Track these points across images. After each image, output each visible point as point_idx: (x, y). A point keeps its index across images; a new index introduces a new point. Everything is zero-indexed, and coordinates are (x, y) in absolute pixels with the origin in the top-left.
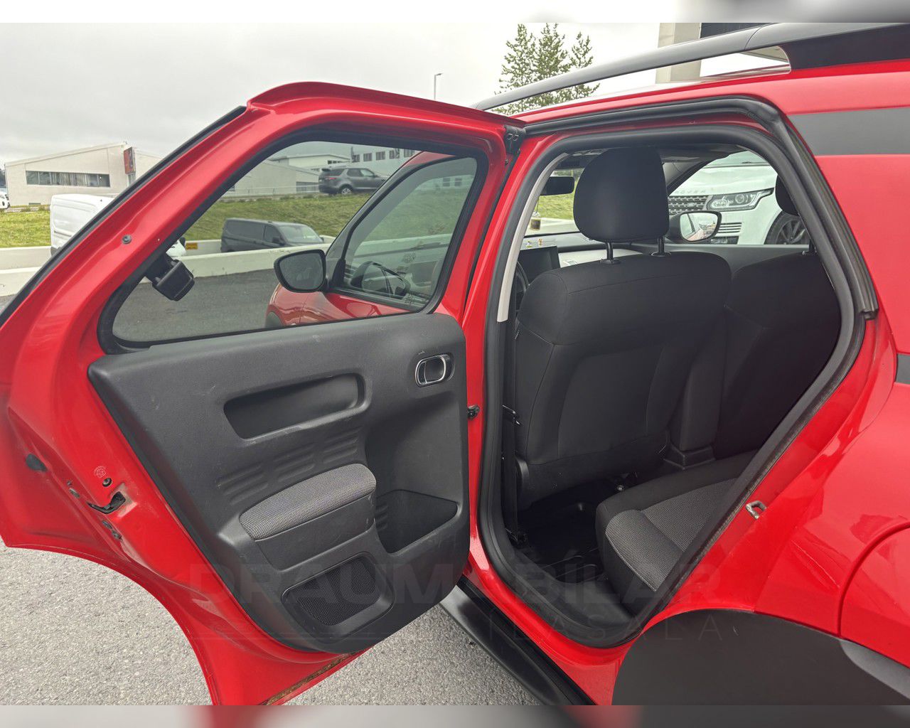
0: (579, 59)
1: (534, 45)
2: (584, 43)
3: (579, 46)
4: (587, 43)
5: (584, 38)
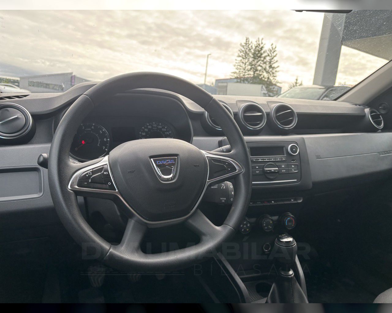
0: (271, 54)
1: (252, 46)
3: (271, 49)
5: (274, 46)
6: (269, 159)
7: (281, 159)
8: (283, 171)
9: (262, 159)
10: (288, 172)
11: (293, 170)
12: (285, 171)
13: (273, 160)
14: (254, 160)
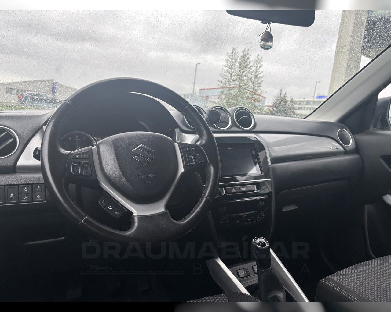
0: (257, 65)
1: (238, 56)
2: (260, 58)
3: (257, 59)
4: (261, 59)
5: (260, 57)
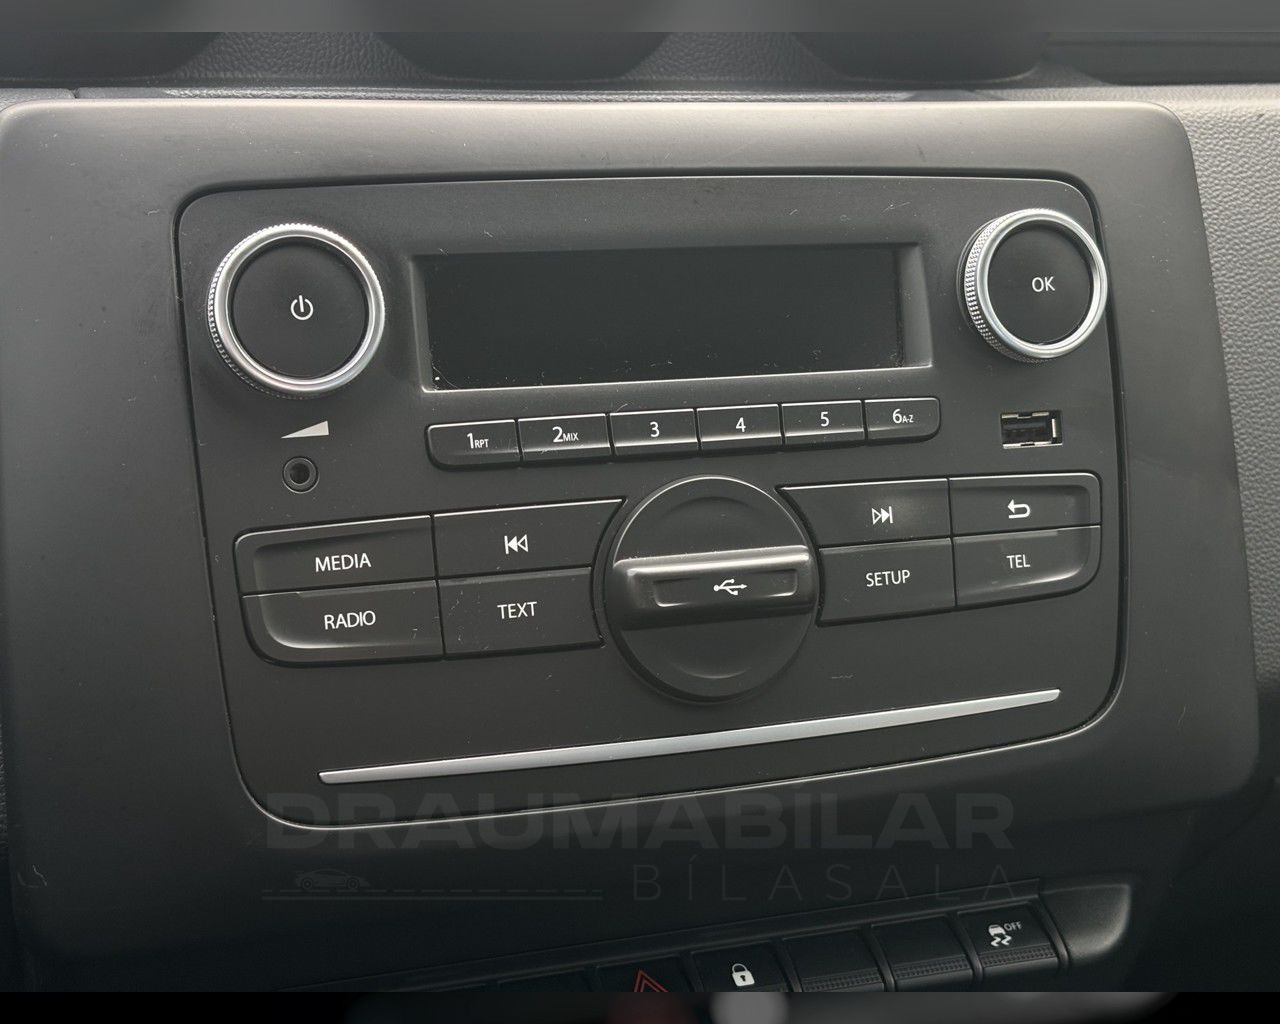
6: (697, 425)
7: (864, 415)
8: (874, 580)
9: (585, 430)
10: (947, 598)
11: (1017, 561)
12: (904, 575)
13: (742, 434)
14: (477, 444)
